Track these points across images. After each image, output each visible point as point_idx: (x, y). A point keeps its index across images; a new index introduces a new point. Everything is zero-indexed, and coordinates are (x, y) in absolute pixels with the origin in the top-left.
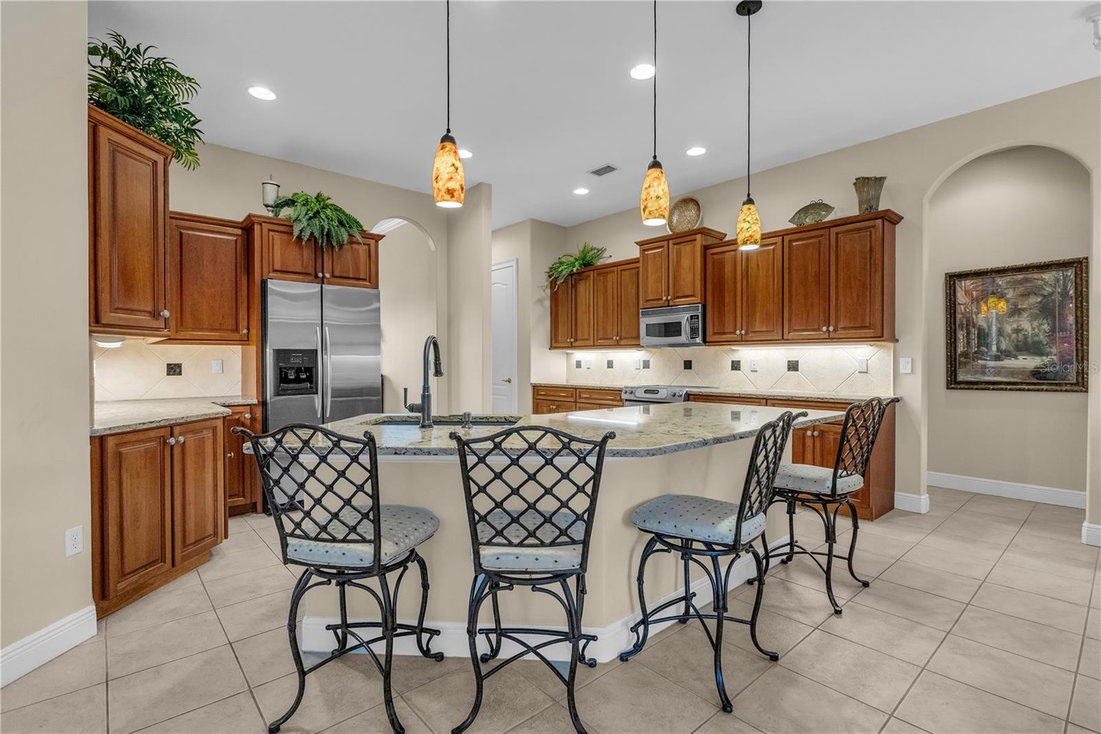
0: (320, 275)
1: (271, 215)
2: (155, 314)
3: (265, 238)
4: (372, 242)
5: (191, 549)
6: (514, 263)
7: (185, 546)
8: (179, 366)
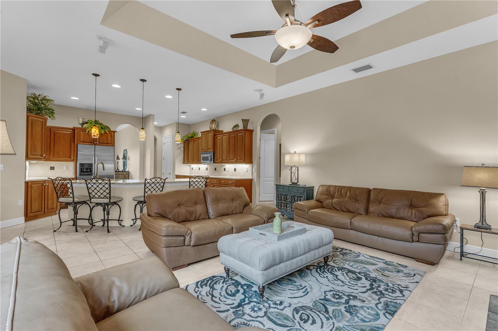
0: (95, 143)
1: (81, 127)
2: (42, 155)
3: (78, 133)
4: (113, 133)
5: (49, 210)
6: (172, 136)
7: (48, 209)
8: (54, 167)
